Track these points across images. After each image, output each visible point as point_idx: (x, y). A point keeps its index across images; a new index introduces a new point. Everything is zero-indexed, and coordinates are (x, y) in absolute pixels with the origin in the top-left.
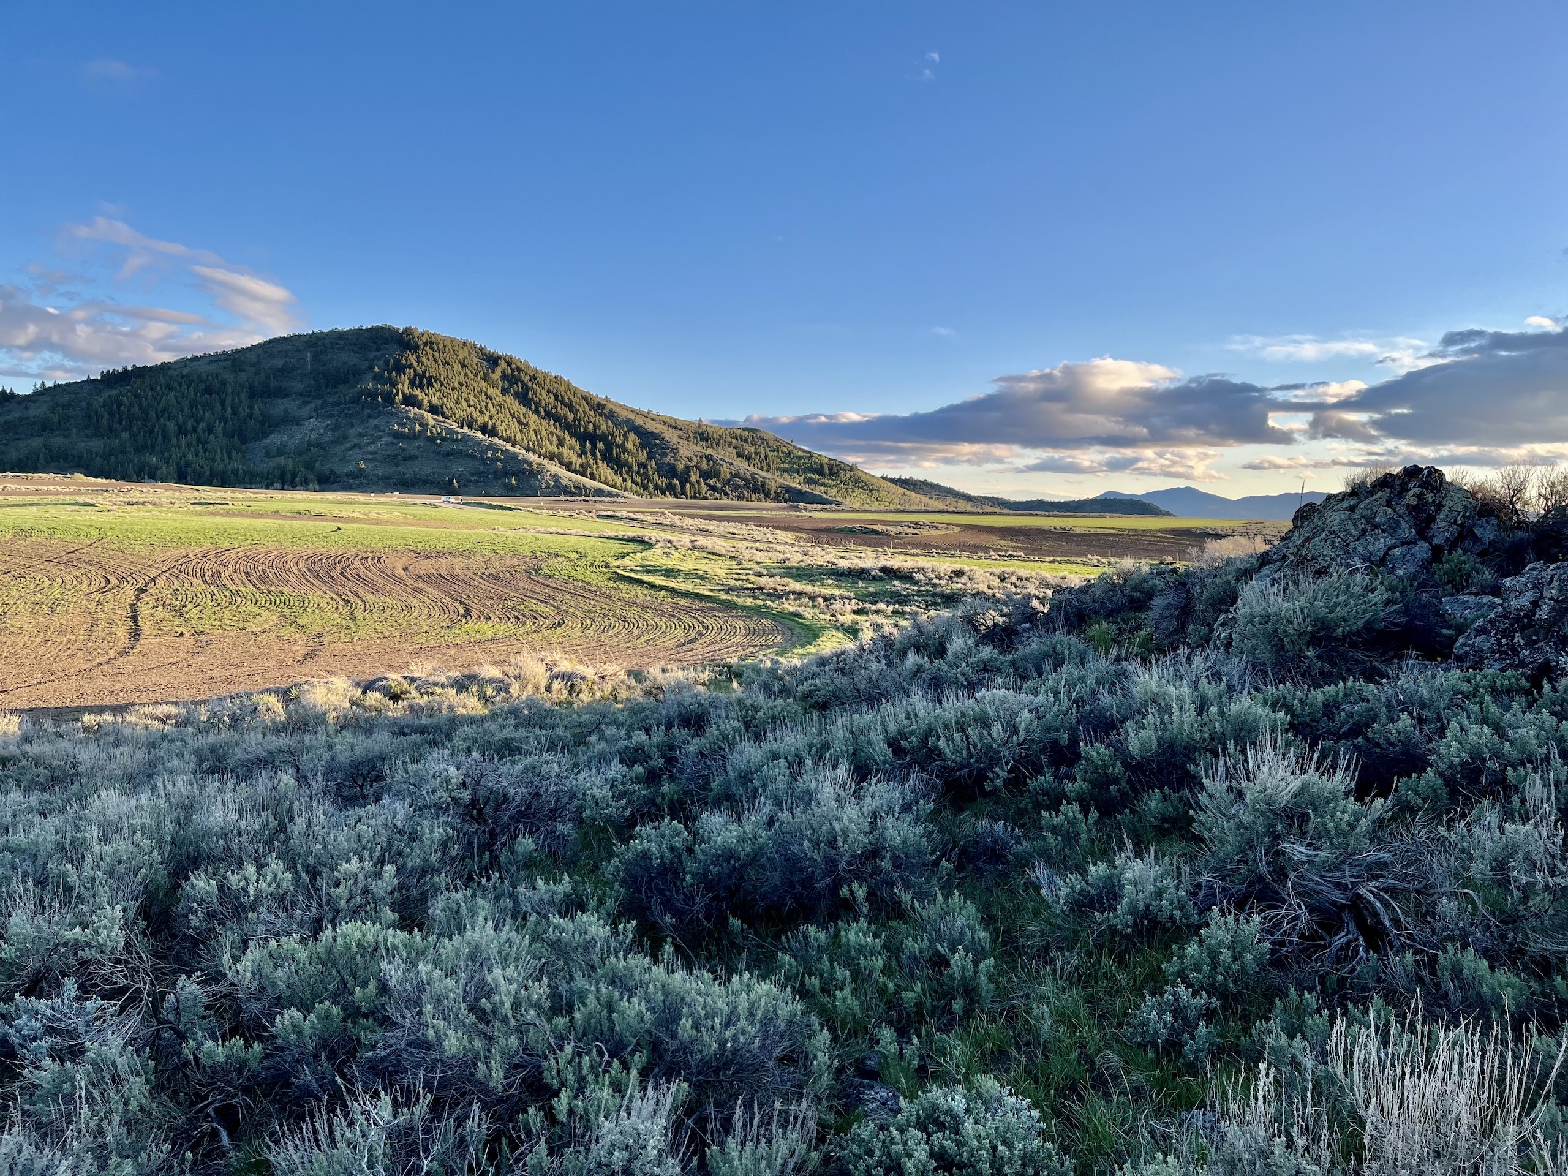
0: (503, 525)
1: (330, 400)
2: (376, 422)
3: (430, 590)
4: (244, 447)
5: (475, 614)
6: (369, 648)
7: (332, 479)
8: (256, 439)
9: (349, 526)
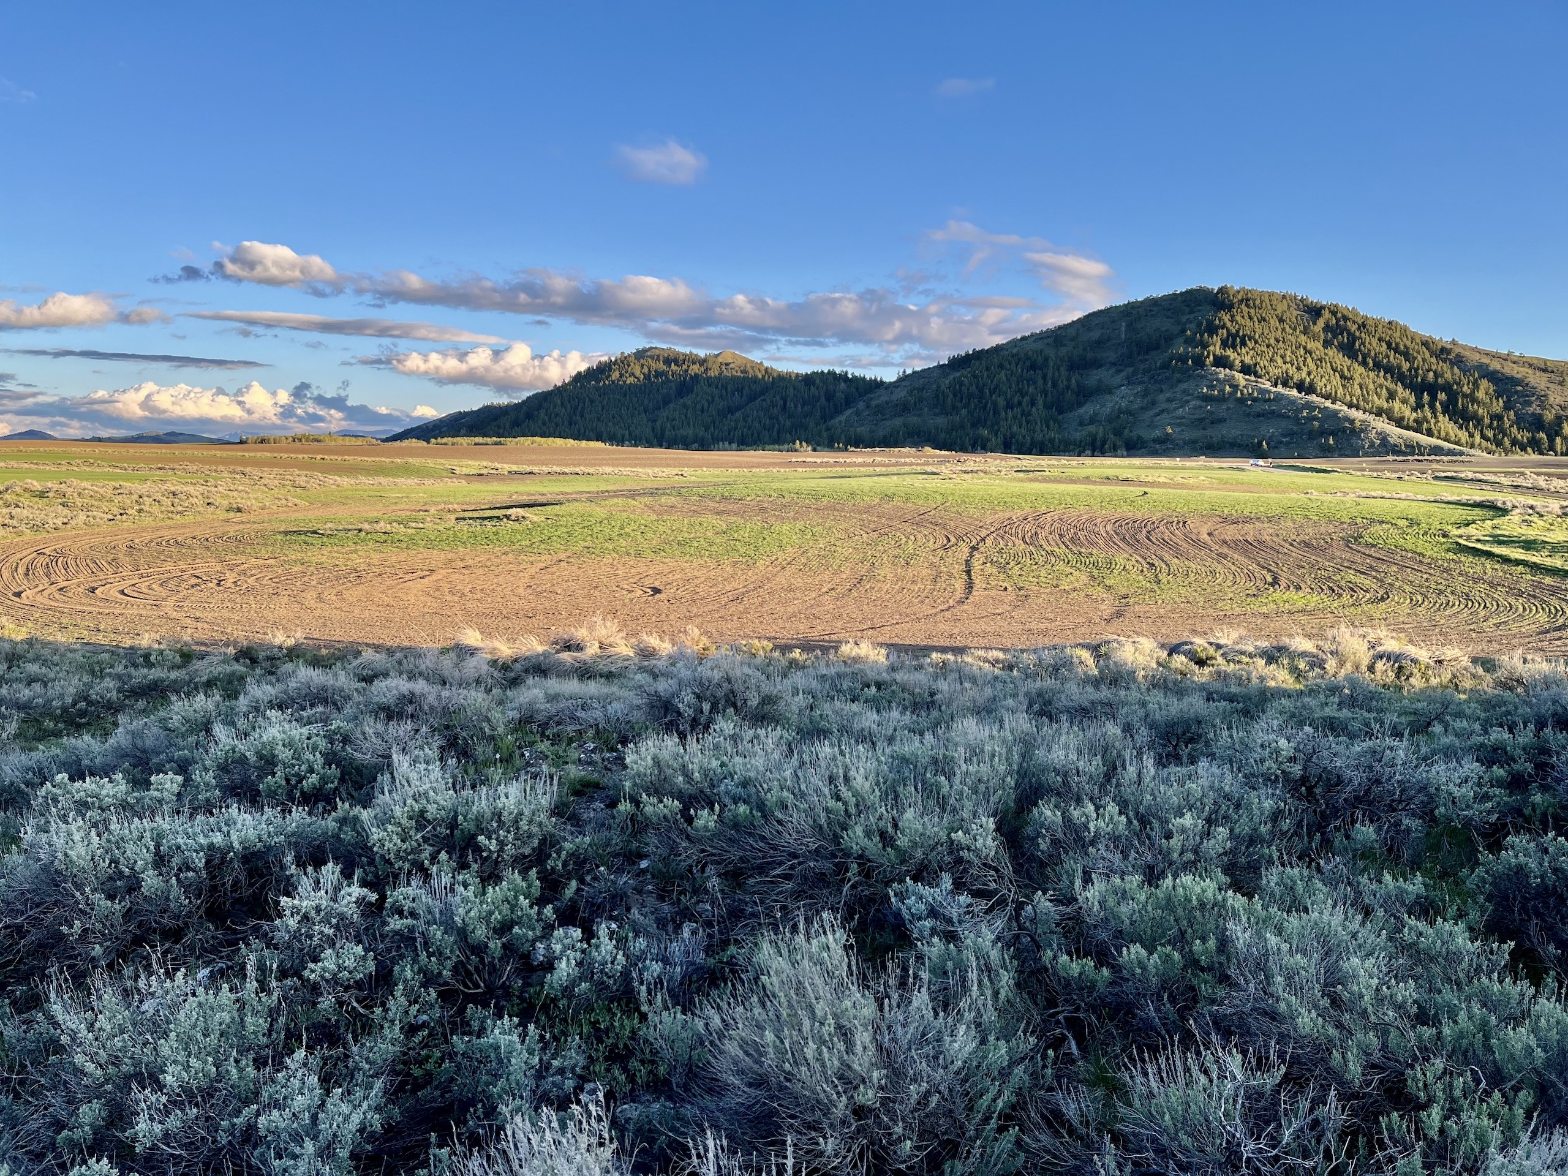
0: (1317, 489)
1: (1142, 367)
2: (1184, 386)
3: (1236, 556)
4: (1060, 417)
5: (1283, 583)
6: (1173, 611)
7: (1139, 445)
8: (1071, 409)
9: (1155, 490)
